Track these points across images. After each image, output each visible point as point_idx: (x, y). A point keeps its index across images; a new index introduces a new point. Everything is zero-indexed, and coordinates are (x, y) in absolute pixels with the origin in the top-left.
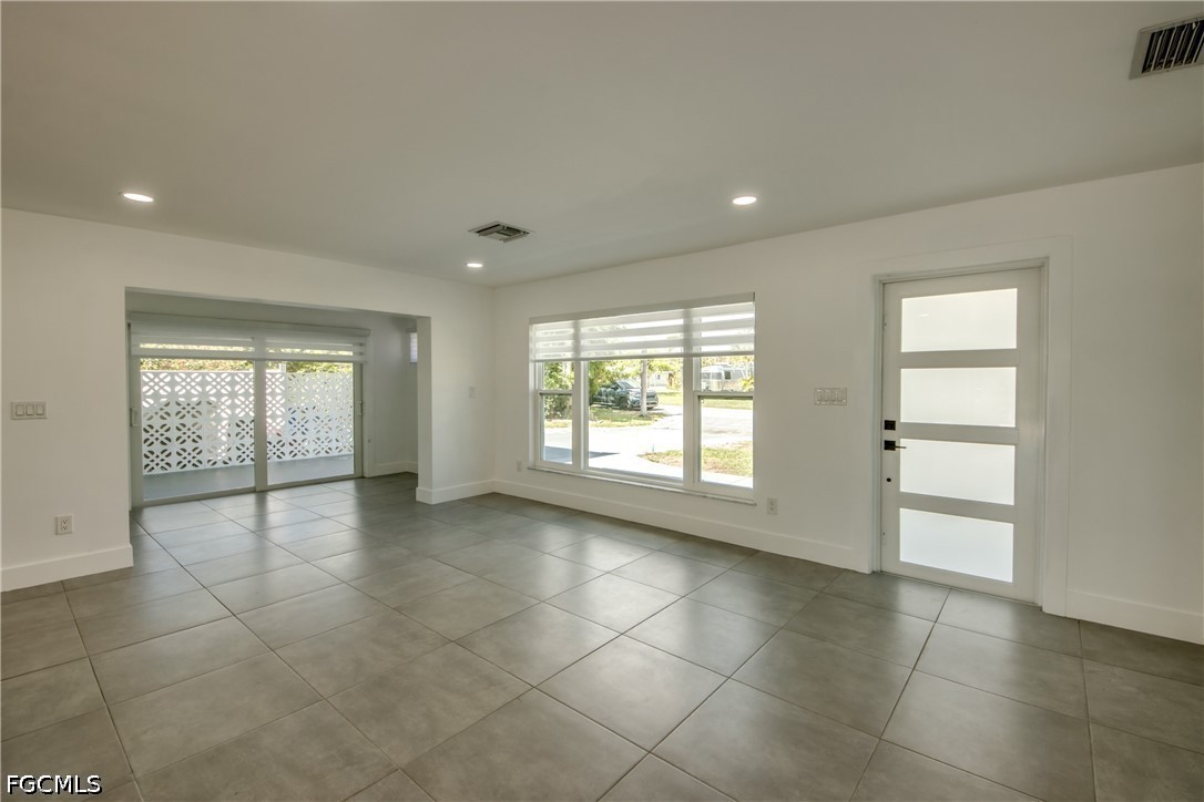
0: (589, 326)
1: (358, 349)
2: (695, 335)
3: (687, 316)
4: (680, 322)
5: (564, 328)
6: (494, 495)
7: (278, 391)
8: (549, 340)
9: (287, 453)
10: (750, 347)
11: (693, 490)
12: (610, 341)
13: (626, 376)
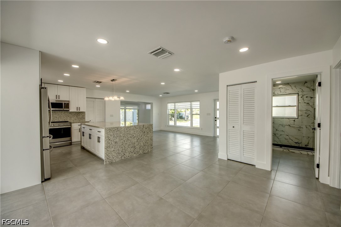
0: (177, 104)
1: (138, 107)
2: (192, 106)
3: (191, 103)
4: (190, 104)
5: (173, 104)
6: (161, 130)
8: (170, 106)
10: (199, 108)
11: (192, 128)
12: (180, 106)
13: (182, 112)
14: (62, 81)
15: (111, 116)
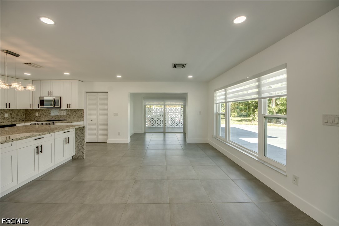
3: (259, 81)
4: (257, 83)
5: (223, 92)
7: (179, 112)
9: (181, 125)
14: (30, 74)
15: (114, 115)
